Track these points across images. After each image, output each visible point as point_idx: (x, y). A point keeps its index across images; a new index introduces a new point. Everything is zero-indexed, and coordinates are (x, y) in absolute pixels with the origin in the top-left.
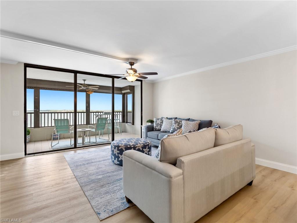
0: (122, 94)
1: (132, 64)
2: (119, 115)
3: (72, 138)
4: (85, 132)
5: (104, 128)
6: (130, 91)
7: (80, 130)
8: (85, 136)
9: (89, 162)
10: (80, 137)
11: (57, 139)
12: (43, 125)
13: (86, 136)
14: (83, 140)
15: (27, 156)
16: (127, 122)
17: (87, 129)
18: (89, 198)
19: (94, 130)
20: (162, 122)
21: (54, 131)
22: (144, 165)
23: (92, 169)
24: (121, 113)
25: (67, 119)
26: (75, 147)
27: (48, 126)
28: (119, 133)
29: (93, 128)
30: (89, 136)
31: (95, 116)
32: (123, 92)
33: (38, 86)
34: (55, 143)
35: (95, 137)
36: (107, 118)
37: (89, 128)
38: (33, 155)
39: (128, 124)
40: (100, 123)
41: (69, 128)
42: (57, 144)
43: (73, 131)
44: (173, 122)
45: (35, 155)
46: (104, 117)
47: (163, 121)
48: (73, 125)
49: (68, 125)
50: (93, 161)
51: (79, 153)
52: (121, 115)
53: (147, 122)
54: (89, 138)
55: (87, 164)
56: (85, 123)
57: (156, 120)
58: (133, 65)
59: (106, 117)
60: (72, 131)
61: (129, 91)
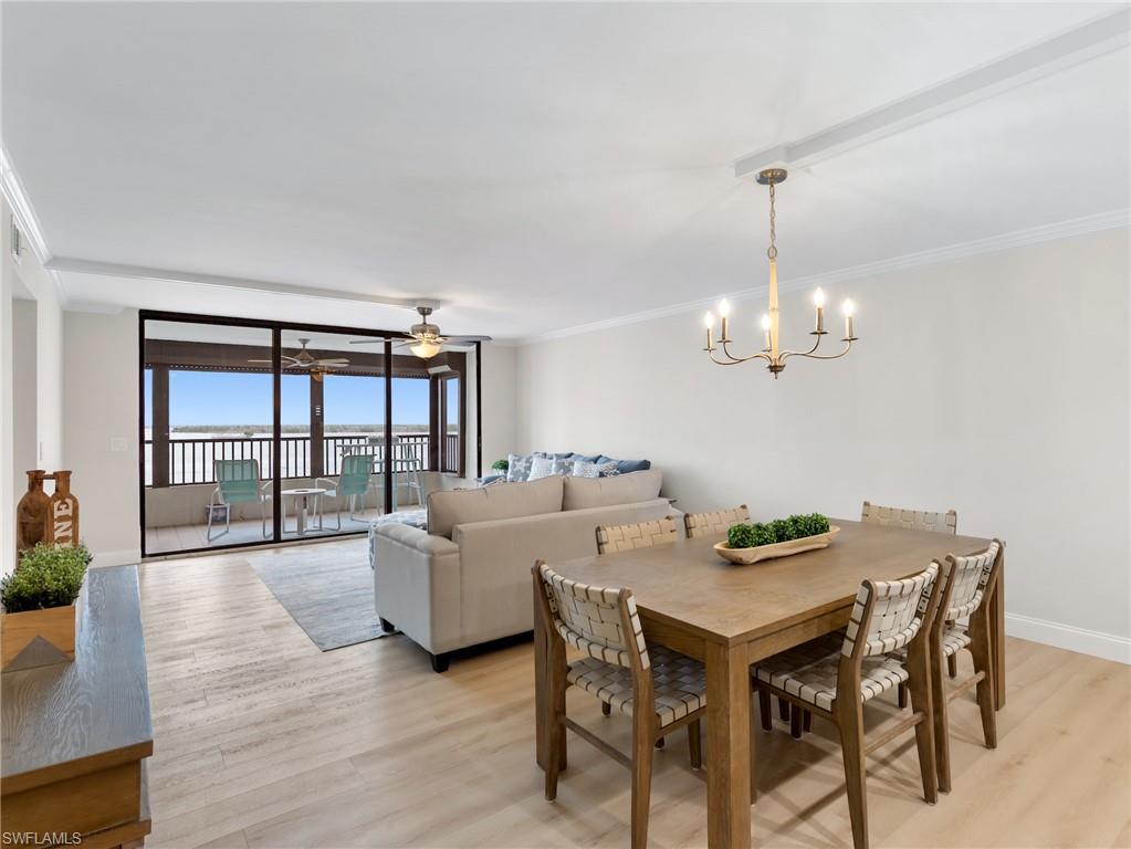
0: (427, 376)
1: (425, 312)
2: (419, 447)
3: (268, 518)
4: (305, 499)
5: (364, 487)
6: (449, 369)
7: (292, 492)
8: (305, 511)
9: (313, 572)
10: (290, 515)
11: (223, 520)
12: (178, 480)
13: (310, 514)
14: (300, 525)
15: (147, 559)
16: (444, 470)
17: (311, 491)
18: (304, 626)
19: (333, 493)
20: (529, 468)
21: (216, 495)
22: (404, 543)
23: (318, 584)
24: (425, 440)
25: (252, 461)
26: (277, 539)
27: (194, 483)
28: (417, 504)
29: (329, 487)
30: (317, 513)
31: (339, 450)
32: (432, 371)
33: (165, 359)
34: (216, 531)
35: (336, 515)
36: (374, 455)
37: (319, 488)
38: (163, 557)
39: (448, 474)
40: (355, 471)
41: (258, 487)
42: (223, 534)
43: (270, 497)
44: (554, 466)
45: (169, 557)
46: (363, 453)
47: (531, 463)
48: (270, 479)
49: (255, 477)
50: (323, 569)
51: (287, 554)
52: (426, 447)
53: (494, 467)
54: (318, 518)
55: (308, 574)
56: (308, 474)
57: (514, 461)
58: (429, 313)
59: (370, 452)
60: (267, 497)
61: (446, 368)
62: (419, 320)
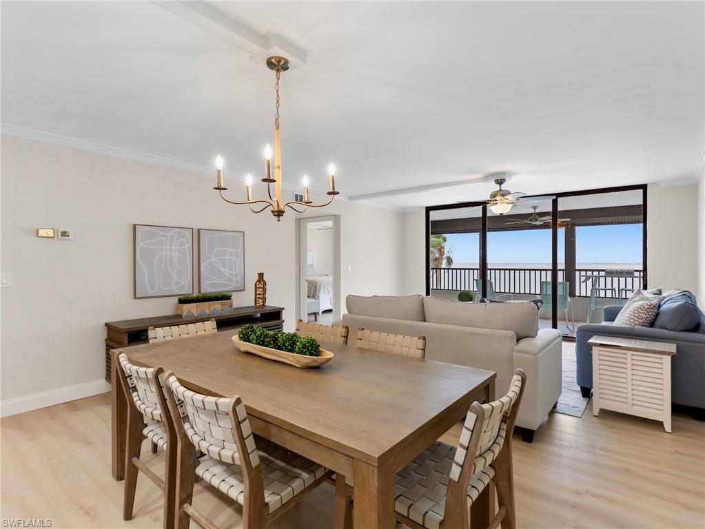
1: (500, 182)
58: (503, 183)
62: (497, 187)
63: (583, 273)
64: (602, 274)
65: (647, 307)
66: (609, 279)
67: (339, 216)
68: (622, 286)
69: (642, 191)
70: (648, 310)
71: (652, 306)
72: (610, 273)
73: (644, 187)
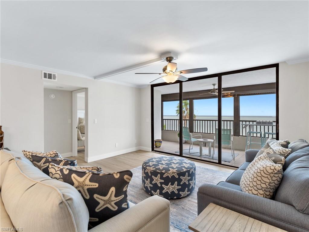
63: (244, 123)
64: (255, 123)
65: (270, 171)
66: (259, 127)
67: (87, 88)
68: (266, 131)
69: (275, 68)
70: (272, 175)
71: (276, 171)
72: (259, 123)
73: (276, 66)
